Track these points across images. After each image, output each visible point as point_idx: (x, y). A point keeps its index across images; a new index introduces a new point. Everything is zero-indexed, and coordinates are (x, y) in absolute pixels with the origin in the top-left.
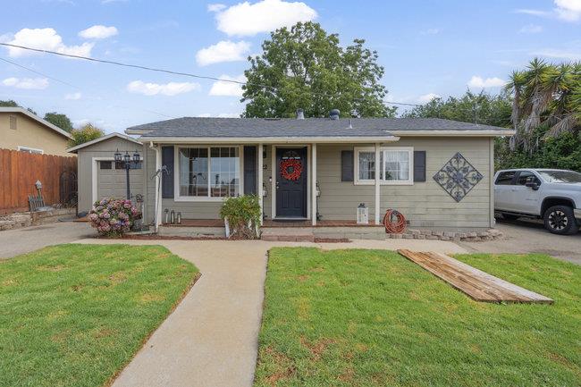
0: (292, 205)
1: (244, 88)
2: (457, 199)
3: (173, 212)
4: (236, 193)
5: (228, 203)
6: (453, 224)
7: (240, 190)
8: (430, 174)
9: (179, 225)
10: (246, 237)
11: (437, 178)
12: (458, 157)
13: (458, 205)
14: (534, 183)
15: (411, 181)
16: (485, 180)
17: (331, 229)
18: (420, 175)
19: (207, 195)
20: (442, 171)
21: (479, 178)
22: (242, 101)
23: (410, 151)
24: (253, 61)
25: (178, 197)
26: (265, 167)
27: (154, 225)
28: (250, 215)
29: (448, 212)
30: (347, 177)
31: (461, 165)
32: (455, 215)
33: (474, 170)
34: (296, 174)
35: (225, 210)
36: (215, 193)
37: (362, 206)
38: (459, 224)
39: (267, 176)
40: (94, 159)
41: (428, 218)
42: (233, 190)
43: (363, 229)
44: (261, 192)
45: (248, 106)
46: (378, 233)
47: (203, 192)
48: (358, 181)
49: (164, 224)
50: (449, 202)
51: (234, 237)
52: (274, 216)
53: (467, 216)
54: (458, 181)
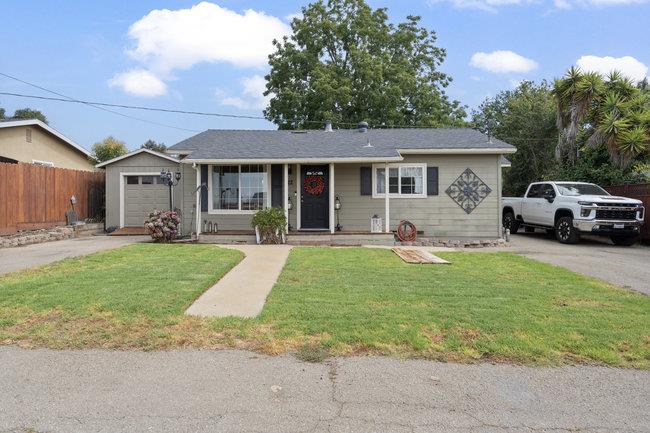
0: (315, 217)
1: (267, 78)
2: (468, 210)
3: (210, 223)
4: (264, 207)
5: (257, 214)
6: (463, 234)
7: (268, 203)
8: (442, 188)
9: (216, 234)
10: (273, 242)
11: (449, 192)
12: (468, 172)
13: (469, 217)
14: (550, 196)
15: (424, 194)
16: (493, 193)
17: (347, 237)
18: (433, 190)
19: (237, 208)
20: (453, 185)
21: (488, 191)
22: (266, 94)
23: (424, 166)
24: (279, 46)
25: (211, 211)
26: (290, 183)
27: (195, 233)
28: (278, 225)
29: (460, 223)
30: (366, 191)
31: (471, 180)
32: (467, 226)
33: (483, 184)
34: (319, 189)
35: (256, 221)
36: (245, 206)
37: (376, 216)
38: (470, 234)
39: (292, 191)
40: (122, 174)
41: (442, 228)
42: (261, 204)
43: (375, 237)
44: (287, 206)
45: (273, 102)
46: (388, 240)
47: (234, 206)
48: (375, 194)
49: (203, 233)
50: (461, 214)
51: (263, 243)
52: (299, 227)
53: (477, 226)
54: (468, 194)
